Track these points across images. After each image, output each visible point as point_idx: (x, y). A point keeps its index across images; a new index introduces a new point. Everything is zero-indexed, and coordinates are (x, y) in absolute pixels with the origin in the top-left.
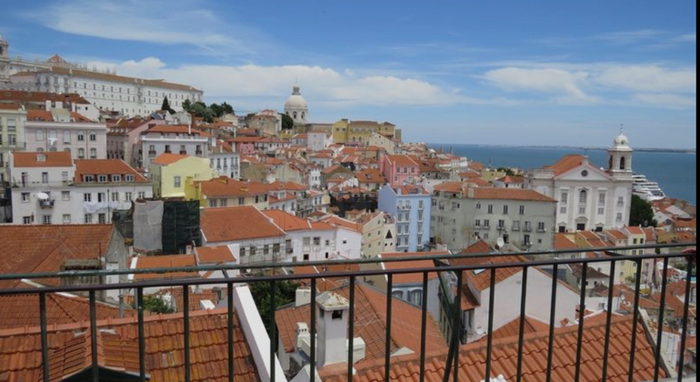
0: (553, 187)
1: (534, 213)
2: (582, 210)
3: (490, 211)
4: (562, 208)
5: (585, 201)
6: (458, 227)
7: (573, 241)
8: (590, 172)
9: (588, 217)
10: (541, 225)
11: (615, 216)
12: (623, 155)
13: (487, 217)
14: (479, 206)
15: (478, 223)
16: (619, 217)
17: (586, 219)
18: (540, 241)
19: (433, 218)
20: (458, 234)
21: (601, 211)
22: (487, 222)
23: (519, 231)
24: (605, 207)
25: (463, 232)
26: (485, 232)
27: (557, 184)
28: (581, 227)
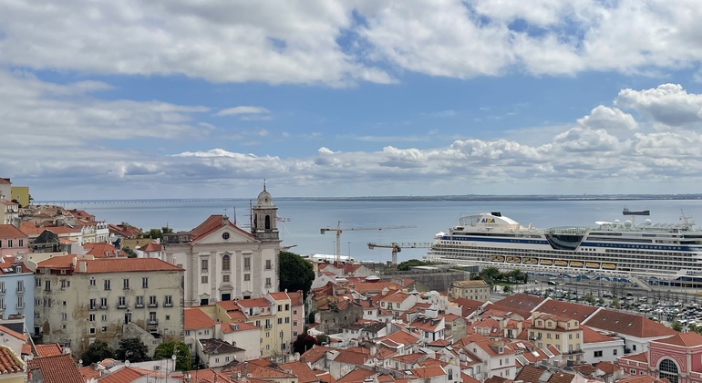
0: (191, 253)
1: (161, 286)
2: (226, 278)
3: (107, 287)
4: (203, 277)
5: (229, 269)
6: (69, 309)
7: (209, 315)
8: (231, 234)
9: (234, 286)
10: (168, 300)
11: (264, 282)
12: (267, 213)
13: (104, 294)
14: (93, 283)
15: (92, 303)
16: (268, 282)
17: (231, 289)
18: (168, 318)
19: (37, 302)
20: (70, 318)
21: (247, 278)
22: (104, 302)
23: (143, 307)
24: (251, 273)
25: (75, 317)
26: (104, 313)
27: (195, 250)
28: (226, 297)
